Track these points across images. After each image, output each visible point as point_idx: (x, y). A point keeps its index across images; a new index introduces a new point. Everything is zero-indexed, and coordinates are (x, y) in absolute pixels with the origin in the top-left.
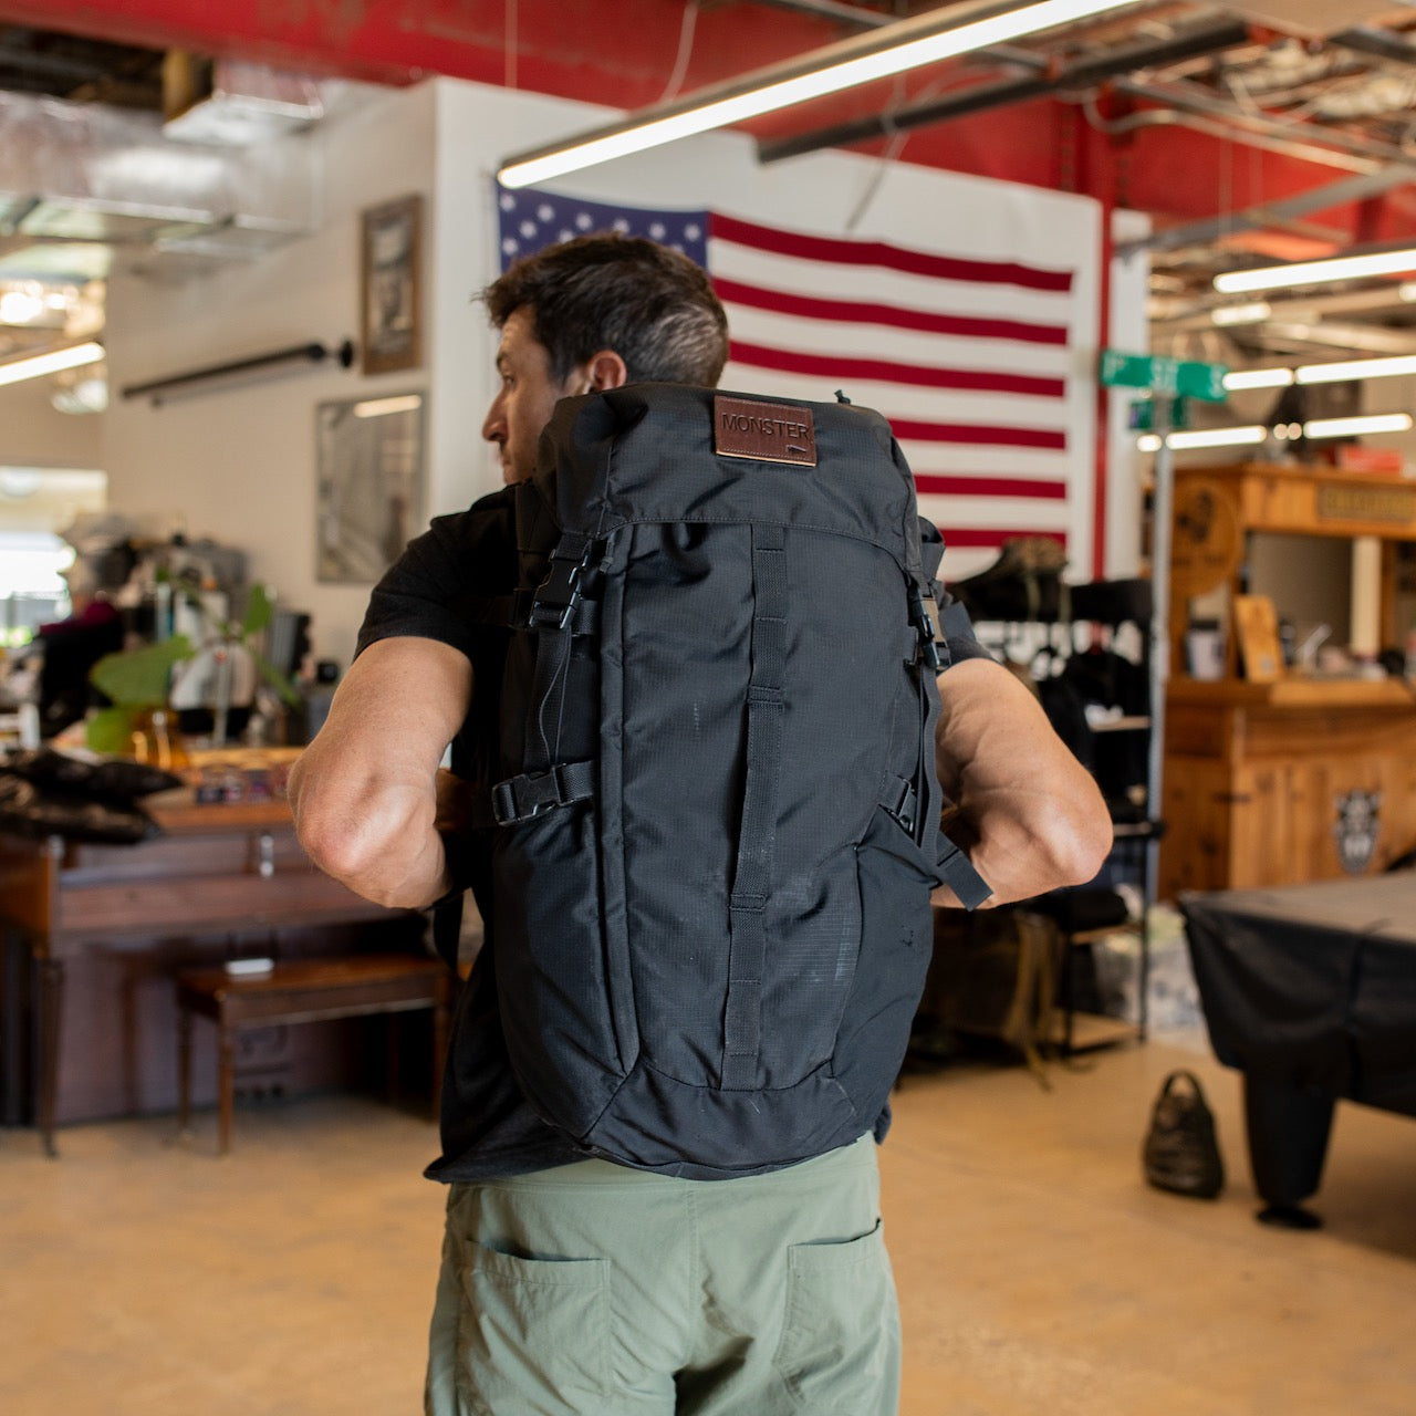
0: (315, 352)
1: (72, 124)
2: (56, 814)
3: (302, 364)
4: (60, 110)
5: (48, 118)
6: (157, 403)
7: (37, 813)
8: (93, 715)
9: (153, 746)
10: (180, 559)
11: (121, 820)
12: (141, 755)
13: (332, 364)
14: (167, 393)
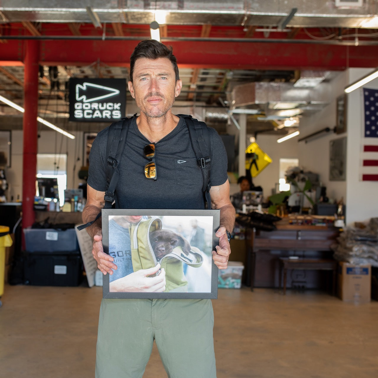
0: (327, 130)
1: (276, 86)
2: (256, 224)
3: (325, 133)
4: (274, 84)
5: (272, 86)
6: (306, 142)
7: (252, 223)
8: (271, 206)
9: (280, 214)
10: (302, 176)
11: (269, 227)
12: (278, 215)
13: (332, 132)
14: (308, 140)
